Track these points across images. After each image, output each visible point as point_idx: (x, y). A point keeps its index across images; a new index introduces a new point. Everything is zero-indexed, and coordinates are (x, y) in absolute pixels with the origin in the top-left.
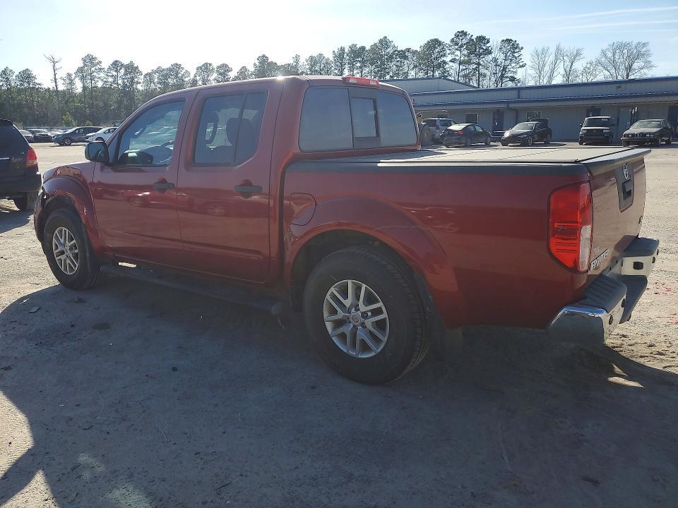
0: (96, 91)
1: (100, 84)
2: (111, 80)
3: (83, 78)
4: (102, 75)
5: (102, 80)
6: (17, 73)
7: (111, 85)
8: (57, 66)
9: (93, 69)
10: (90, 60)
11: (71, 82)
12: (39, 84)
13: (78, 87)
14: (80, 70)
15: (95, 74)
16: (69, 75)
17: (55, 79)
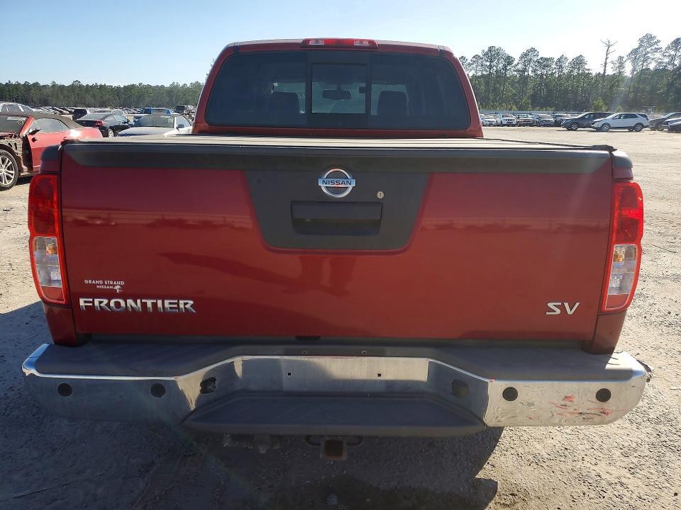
0: (645, 74)
1: (652, 66)
2: (666, 60)
3: (635, 61)
4: (658, 55)
5: (656, 61)
6: (570, 60)
7: (666, 66)
8: (611, 49)
9: (649, 50)
10: (648, 40)
11: (621, 65)
12: (588, 70)
13: (628, 71)
14: (635, 52)
15: (649, 55)
16: (621, 58)
17: (606, 64)
